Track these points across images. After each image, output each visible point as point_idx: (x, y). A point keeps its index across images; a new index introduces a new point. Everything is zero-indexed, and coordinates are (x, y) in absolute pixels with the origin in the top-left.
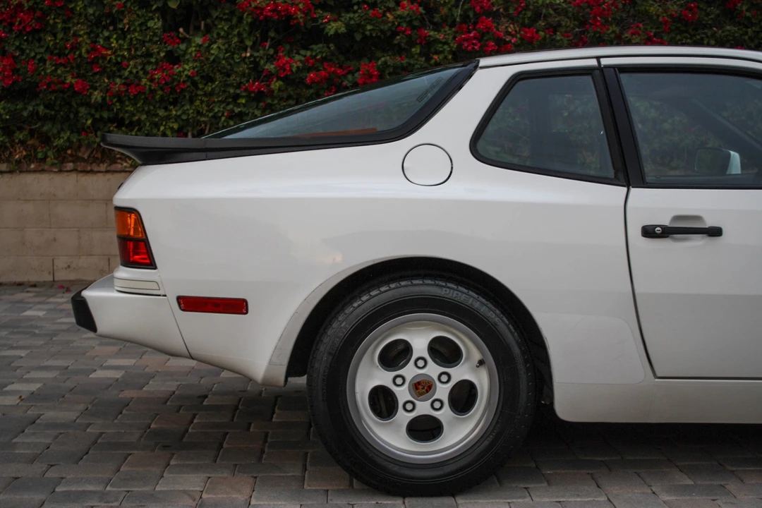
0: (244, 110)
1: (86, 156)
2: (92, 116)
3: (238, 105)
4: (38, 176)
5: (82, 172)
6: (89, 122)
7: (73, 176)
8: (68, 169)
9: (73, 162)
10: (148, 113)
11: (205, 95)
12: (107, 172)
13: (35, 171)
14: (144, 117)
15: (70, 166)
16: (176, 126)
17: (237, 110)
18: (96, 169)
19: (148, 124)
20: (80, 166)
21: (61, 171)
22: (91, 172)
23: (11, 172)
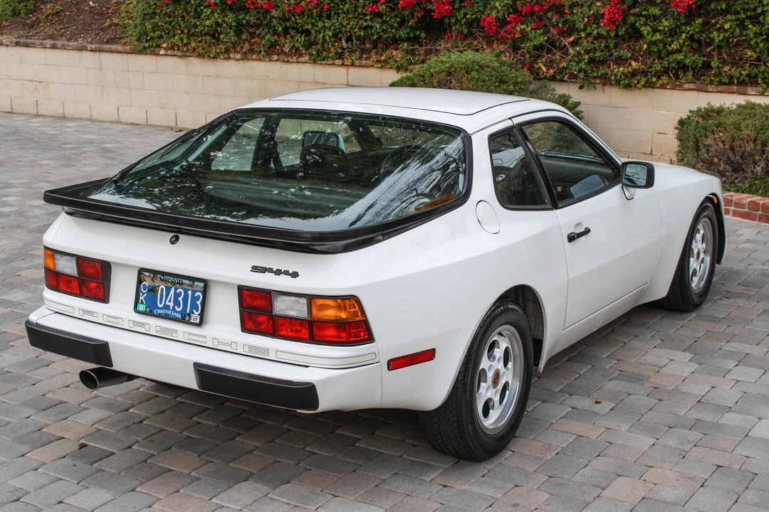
0: (370, 23)
1: (287, 51)
2: (281, 25)
3: (366, 21)
4: (258, 63)
5: (284, 61)
6: (280, 29)
7: (279, 64)
8: (274, 59)
9: (278, 55)
10: (313, 24)
11: (344, 13)
12: (298, 62)
13: (256, 60)
14: (310, 27)
15: (275, 57)
16: (330, 34)
17: (365, 24)
18: (290, 60)
19: (313, 32)
20: (282, 57)
21: (270, 60)
22: (288, 62)
23: (243, 59)
